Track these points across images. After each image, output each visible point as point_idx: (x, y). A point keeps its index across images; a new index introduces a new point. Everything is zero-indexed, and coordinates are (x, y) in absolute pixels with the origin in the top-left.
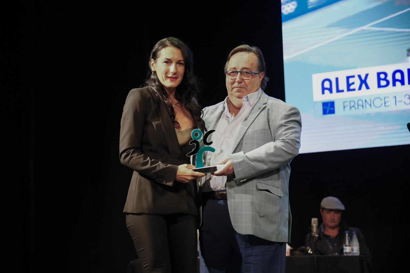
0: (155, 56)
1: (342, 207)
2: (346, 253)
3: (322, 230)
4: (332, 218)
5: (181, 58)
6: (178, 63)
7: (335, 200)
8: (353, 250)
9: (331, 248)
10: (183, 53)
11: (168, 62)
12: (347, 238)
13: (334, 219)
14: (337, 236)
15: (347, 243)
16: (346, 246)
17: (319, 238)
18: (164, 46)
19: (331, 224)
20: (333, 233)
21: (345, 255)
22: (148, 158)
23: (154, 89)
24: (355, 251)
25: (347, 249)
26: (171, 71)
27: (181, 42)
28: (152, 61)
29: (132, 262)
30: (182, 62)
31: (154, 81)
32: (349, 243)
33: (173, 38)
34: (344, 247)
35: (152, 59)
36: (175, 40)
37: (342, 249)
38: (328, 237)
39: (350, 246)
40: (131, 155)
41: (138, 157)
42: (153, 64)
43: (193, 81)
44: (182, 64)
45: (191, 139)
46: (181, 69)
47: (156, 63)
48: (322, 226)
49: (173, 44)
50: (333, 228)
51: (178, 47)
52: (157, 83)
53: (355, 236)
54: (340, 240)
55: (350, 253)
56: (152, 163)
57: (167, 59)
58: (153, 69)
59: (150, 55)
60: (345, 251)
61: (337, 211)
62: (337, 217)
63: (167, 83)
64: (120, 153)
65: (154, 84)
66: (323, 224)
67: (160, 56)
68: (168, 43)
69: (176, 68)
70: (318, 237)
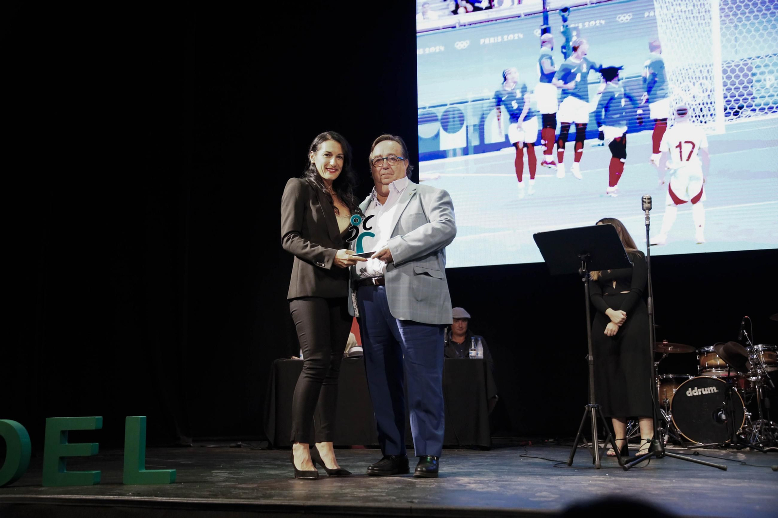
0: (315, 149)
1: (468, 316)
2: (471, 356)
3: (450, 338)
4: (461, 326)
5: (341, 152)
6: (338, 157)
7: (462, 309)
8: (477, 354)
9: (457, 353)
10: (343, 148)
11: (329, 155)
12: (473, 342)
13: (462, 327)
14: (462, 343)
15: (473, 347)
16: (471, 350)
17: (448, 344)
18: (325, 139)
19: (459, 332)
20: (460, 340)
21: (471, 358)
22: (309, 242)
23: (312, 179)
24: (479, 355)
25: (472, 353)
26: (330, 164)
27: (342, 137)
28: (312, 153)
29: (275, 361)
30: (342, 156)
31: (313, 172)
32: (475, 348)
33: (334, 133)
34: (470, 351)
35: (312, 151)
36: (335, 134)
37: (469, 354)
38: (455, 343)
39: (475, 350)
40: (292, 239)
41: (299, 240)
42: (312, 156)
43: (350, 175)
44: (341, 158)
45: (350, 225)
46: (340, 163)
47: (316, 155)
48: (450, 333)
49: (334, 138)
50: (460, 335)
51: (338, 141)
52: (315, 174)
53: (480, 342)
54: (467, 345)
55: (475, 357)
56: (312, 247)
57: (328, 152)
58: (312, 161)
59: (310, 147)
60: (470, 355)
61: (464, 319)
62: (464, 325)
63: (326, 175)
64: (282, 237)
65: (312, 175)
66: (451, 331)
67: (320, 149)
68: (329, 136)
69: (336, 161)
70: (446, 343)
